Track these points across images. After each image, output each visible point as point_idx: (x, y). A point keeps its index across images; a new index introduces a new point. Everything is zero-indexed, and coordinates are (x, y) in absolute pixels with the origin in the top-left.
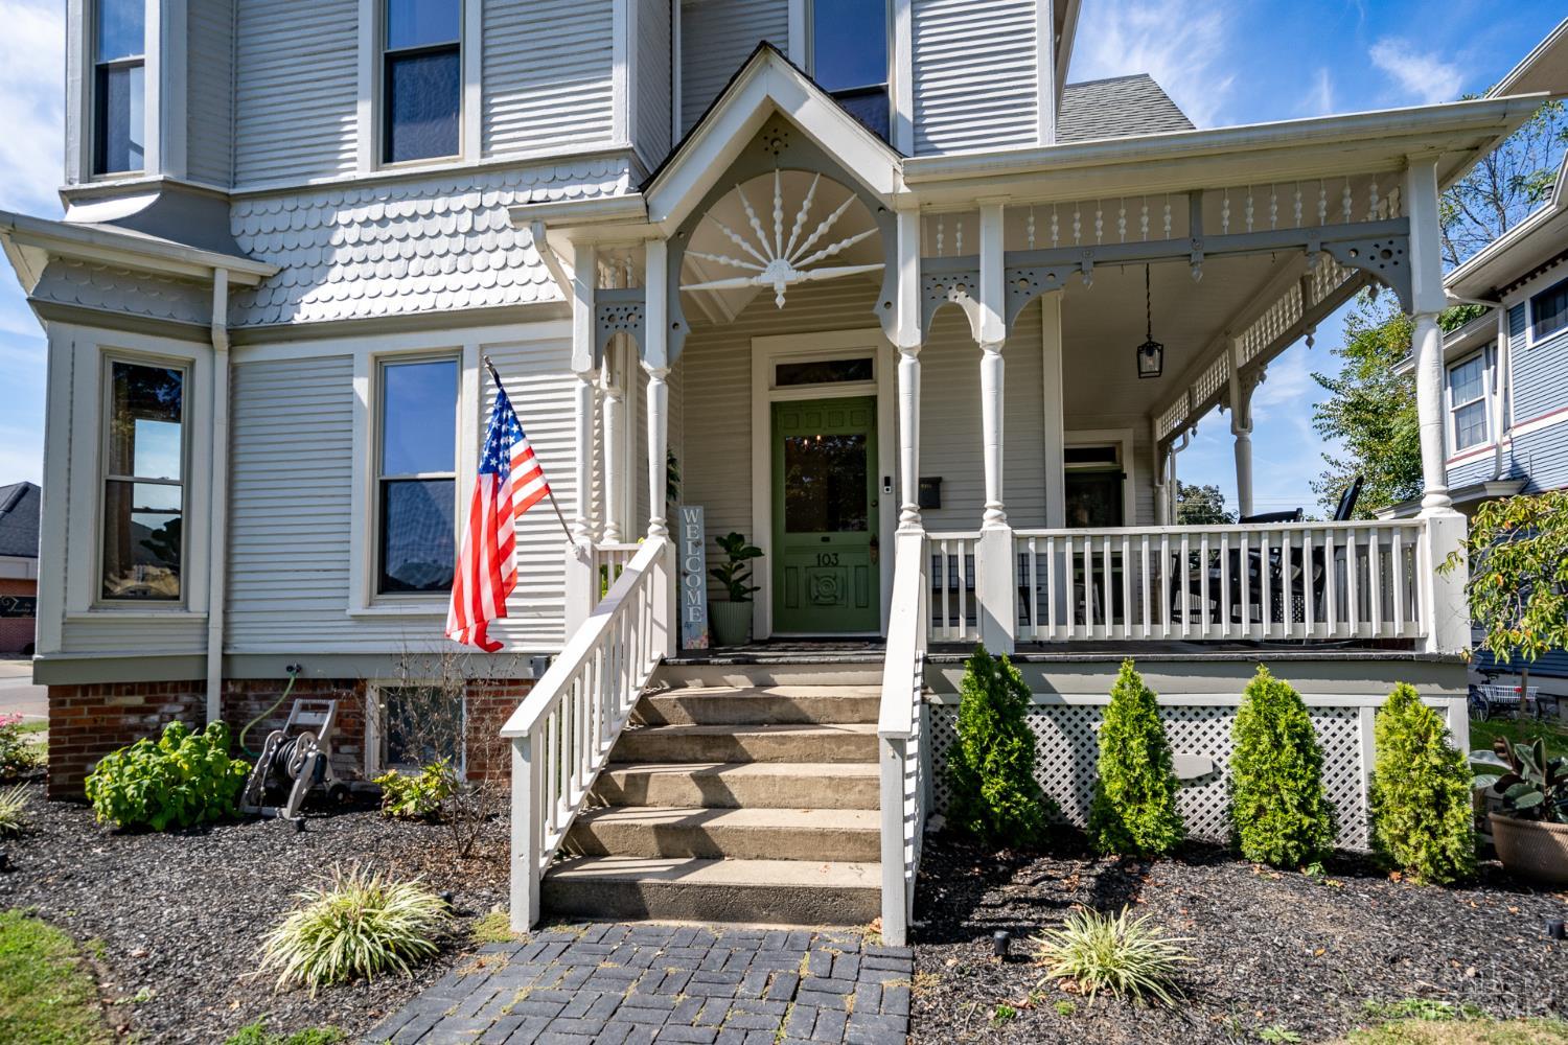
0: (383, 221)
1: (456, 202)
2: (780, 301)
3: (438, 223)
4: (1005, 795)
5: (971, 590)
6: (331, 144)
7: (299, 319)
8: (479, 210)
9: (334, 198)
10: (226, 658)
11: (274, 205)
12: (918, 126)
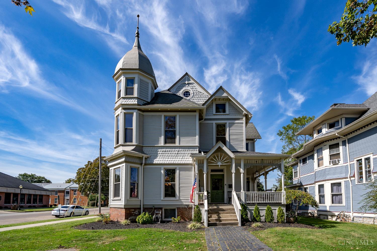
0: (165, 151)
1: (176, 150)
2: (219, 166)
3: (173, 152)
5: (240, 198)
6: (158, 141)
7: (154, 163)
8: (179, 151)
9: (158, 148)
10: (143, 205)
11: (149, 148)
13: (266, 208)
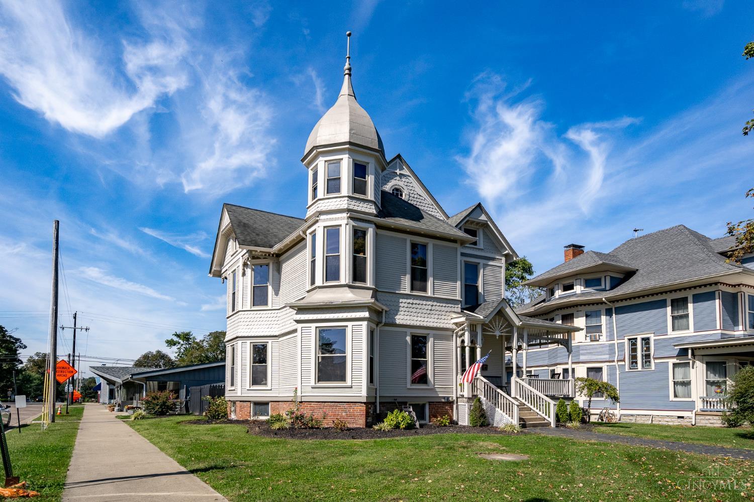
1: (428, 303)
2: (497, 338)
3: (424, 307)
6: (398, 284)
7: (397, 323)
9: (400, 296)
10: (379, 397)
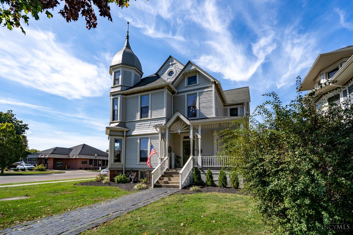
0: (141, 124)
1: (148, 122)
2: (179, 134)
3: (146, 124)
4: (197, 180)
5: (197, 162)
6: (135, 117)
7: (132, 134)
8: (150, 123)
9: (136, 122)
10: (125, 168)
11: (130, 123)
12: (199, 110)
13: (218, 172)
